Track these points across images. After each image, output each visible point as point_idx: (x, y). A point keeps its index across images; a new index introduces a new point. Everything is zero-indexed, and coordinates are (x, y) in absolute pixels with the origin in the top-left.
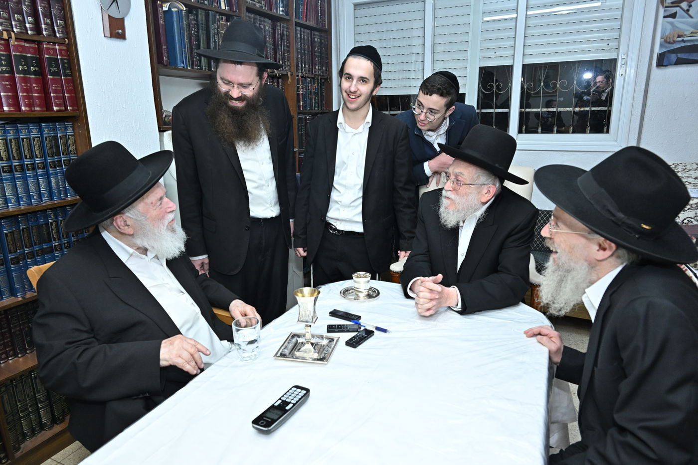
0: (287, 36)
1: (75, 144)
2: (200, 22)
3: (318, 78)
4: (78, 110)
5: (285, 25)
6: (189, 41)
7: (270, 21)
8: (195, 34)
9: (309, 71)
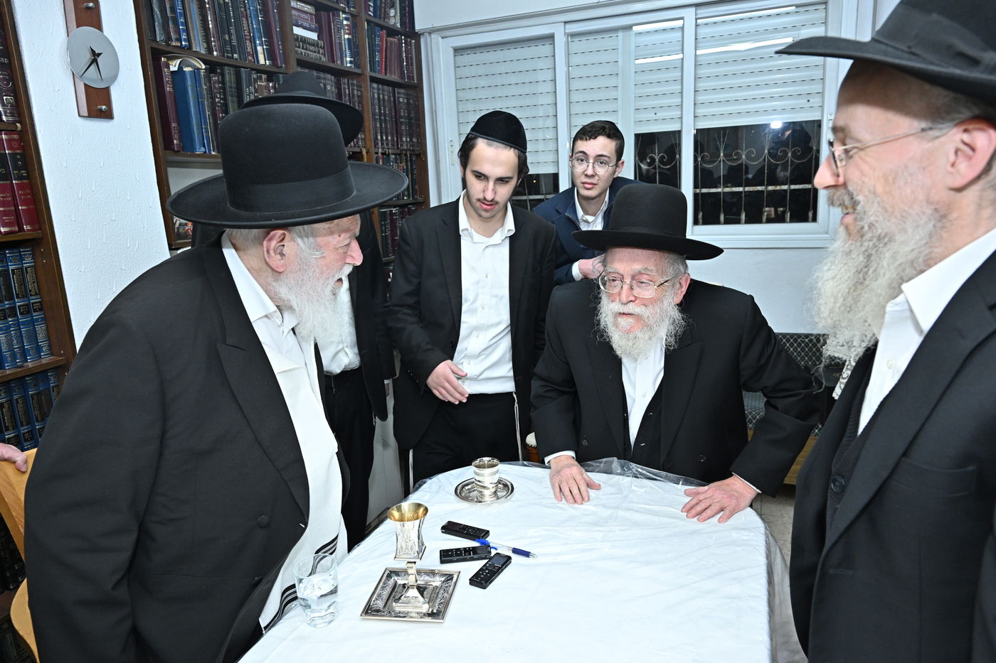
0: (358, 96)
1: (37, 280)
2: (228, 84)
3: (406, 155)
4: (40, 229)
5: (355, 82)
6: (212, 114)
7: (333, 77)
8: (220, 103)
9: (393, 145)
